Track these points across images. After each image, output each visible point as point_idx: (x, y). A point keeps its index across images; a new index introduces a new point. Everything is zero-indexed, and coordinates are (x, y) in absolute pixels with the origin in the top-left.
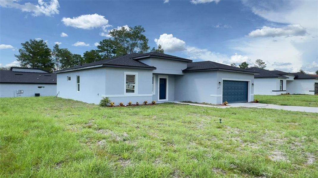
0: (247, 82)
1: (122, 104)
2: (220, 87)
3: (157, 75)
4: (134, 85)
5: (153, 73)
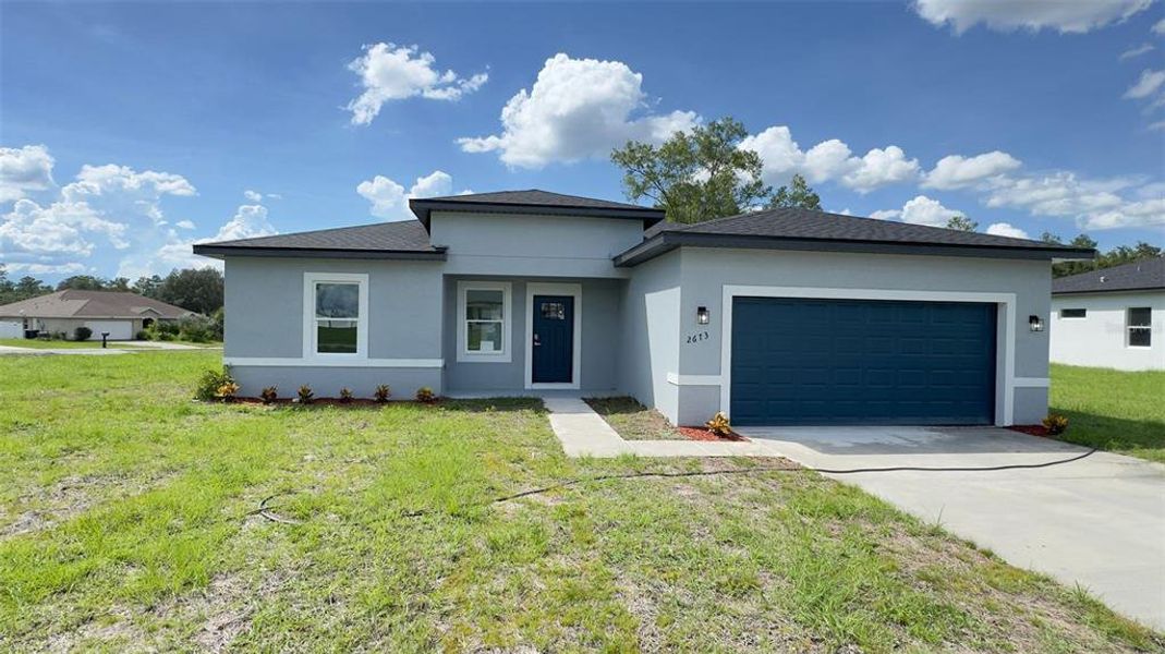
0: (992, 309)
1: (274, 395)
2: (704, 336)
3: (520, 283)
4: (356, 322)
5: (444, 275)
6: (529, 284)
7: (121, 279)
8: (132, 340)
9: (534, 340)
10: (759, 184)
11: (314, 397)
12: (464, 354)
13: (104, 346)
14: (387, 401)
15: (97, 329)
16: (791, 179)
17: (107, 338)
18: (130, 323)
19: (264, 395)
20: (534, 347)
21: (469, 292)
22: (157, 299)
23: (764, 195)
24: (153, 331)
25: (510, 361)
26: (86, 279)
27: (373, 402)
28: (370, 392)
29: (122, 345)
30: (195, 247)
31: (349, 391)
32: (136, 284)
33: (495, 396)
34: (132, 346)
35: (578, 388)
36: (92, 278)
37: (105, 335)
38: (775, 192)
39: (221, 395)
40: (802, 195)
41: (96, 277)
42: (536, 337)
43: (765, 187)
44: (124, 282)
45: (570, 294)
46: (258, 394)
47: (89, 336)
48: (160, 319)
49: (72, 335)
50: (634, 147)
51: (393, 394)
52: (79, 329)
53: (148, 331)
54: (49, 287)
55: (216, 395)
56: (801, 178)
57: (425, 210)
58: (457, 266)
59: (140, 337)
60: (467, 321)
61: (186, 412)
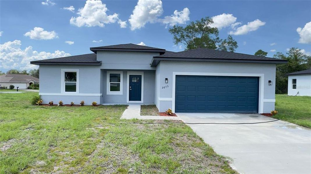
0: (258, 78)
1: (52, 103)
2: (167, 87)
3: (125, 71)
4: (76, 83)
5: (101, 69)
6: (128, 72)
7: (25, 70)
8: (26, 89)
9: (130, 88)
10: (218, 38)
11: (63, 104)
12: (109, 92)
13: (17, 91)
14: (84, 105)
15: (16, 85)
16: (227, 37)
17: (18, 88)
18: (26, 84)
19: (50, 103)
20: (130, 90)
21: (110, 74)
22: (34, 76)
23: (220, 42)
24: (32, 86)
25: (122, 94)
26: (14, 70)
27: (79, 106)
28: (79, 103)
29: (23, 91)
30: (31, 62)
31: (73, 102)
32: (29, 72)
33: (115, 104)
34: (26, 91)
35: (143, 102)
36: (16, 70)
37: (18, 87)
38: (223, 41)
39: (38, 103)
40: (232, 42)
41: (17, 70)
42: (130, 87)
43: (220, 39)
44: (26, 71)
45: (141, 75)
46: (48, 103)
47: (14, 88)
48: (35, 83)
49: (8, 88)
50: (176, 27)
51: (86, 103)
52: (11, 86)
53: (31, 86)
54: (4, 73)
55: (37, 103)
56: (231, 36)
57: (96, 50)
58: (105, 67)
59: (29, 88)
60: (110, 83)
61: (27, 107)
